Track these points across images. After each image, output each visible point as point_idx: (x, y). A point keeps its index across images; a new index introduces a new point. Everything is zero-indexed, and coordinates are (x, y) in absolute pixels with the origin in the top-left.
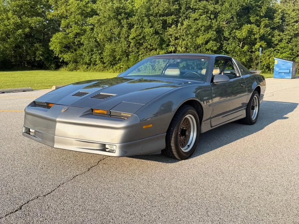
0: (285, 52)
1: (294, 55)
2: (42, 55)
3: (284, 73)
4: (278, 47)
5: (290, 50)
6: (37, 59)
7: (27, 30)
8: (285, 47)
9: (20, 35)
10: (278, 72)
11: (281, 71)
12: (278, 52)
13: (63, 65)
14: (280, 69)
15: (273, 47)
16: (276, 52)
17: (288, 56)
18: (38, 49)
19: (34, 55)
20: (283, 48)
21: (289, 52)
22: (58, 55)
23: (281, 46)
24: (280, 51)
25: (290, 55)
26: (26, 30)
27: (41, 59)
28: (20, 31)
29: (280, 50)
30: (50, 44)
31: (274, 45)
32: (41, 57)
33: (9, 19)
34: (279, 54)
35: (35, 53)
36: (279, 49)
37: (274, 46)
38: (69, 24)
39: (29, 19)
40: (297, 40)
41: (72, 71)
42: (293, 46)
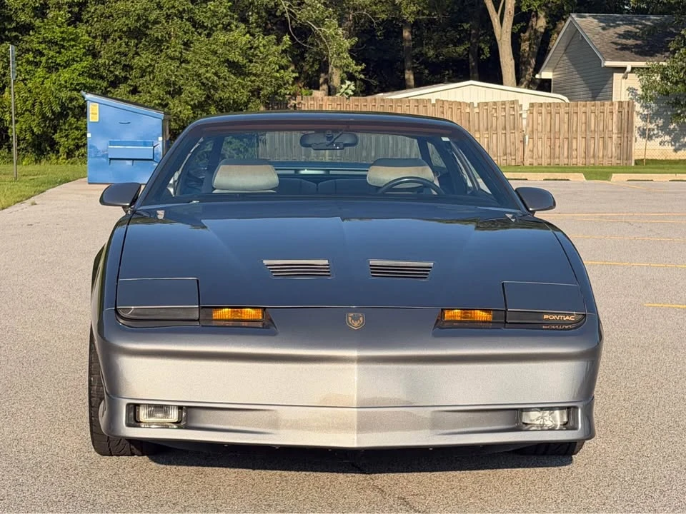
0: (67, 65)
1: (102, 78)
3: (133, 160)
4: (32, 40)
5: (85, 54)
8: (64, 39)
10: (105, 156)
11: (117, 151)
12: (37, 64)
14: (112, 143)
15: (14, 41)
16: (29, 62)
17: (82, 80)
20: (56, 44)
21: (84, 64)
23: (49, 36)
24: (44, 59)
25: (91, 76)
29: (45, 52)
31: (15, 29)
34: (41, 72)
36: (36, 46)
37: (14, 34)
40: (107, 11)
42: (95, 37)
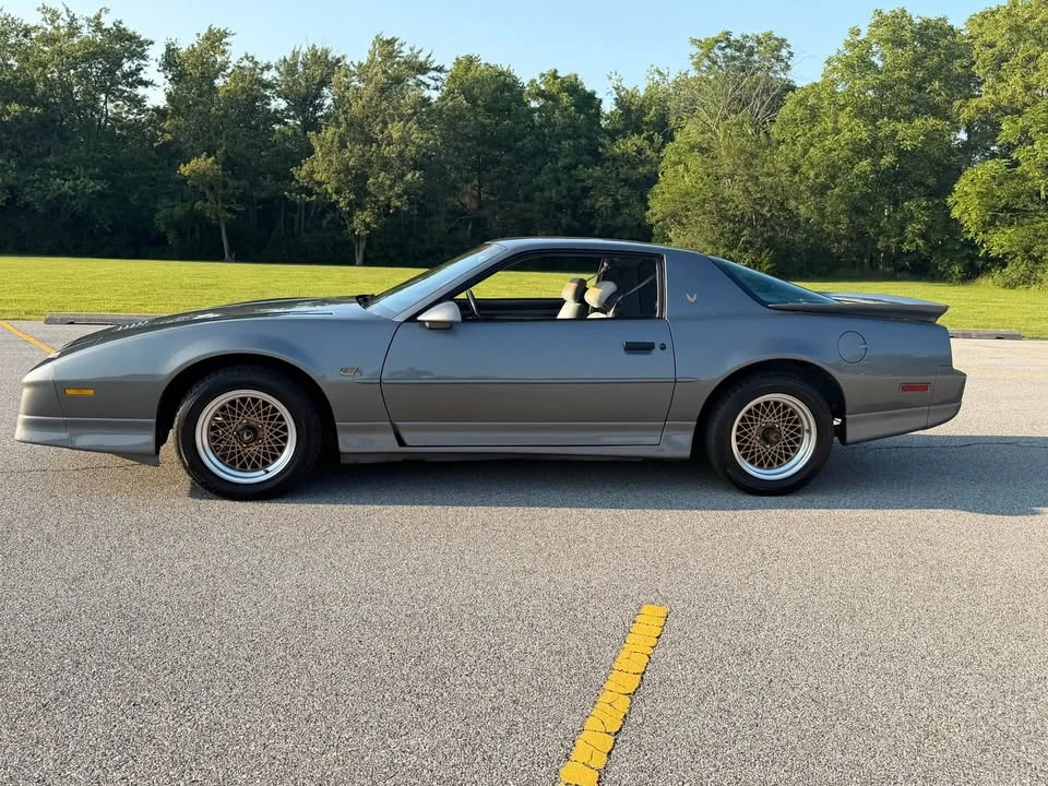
2: (923, 236)
6: (906, 247)
7: (887, 160)
9: (862, 176)
13: (989, 269)
18: (912, 217)
19: (900, 235)
22: (976, 235)
26: (883, 161)
27: (917, 246)
28: (864, 163)
30: (949, 200)
32: (920, 242)
33: (837, 131)
35: (903, 229)
38: (1025, 131)
39: (899, 126)
41: (1014, 288)
